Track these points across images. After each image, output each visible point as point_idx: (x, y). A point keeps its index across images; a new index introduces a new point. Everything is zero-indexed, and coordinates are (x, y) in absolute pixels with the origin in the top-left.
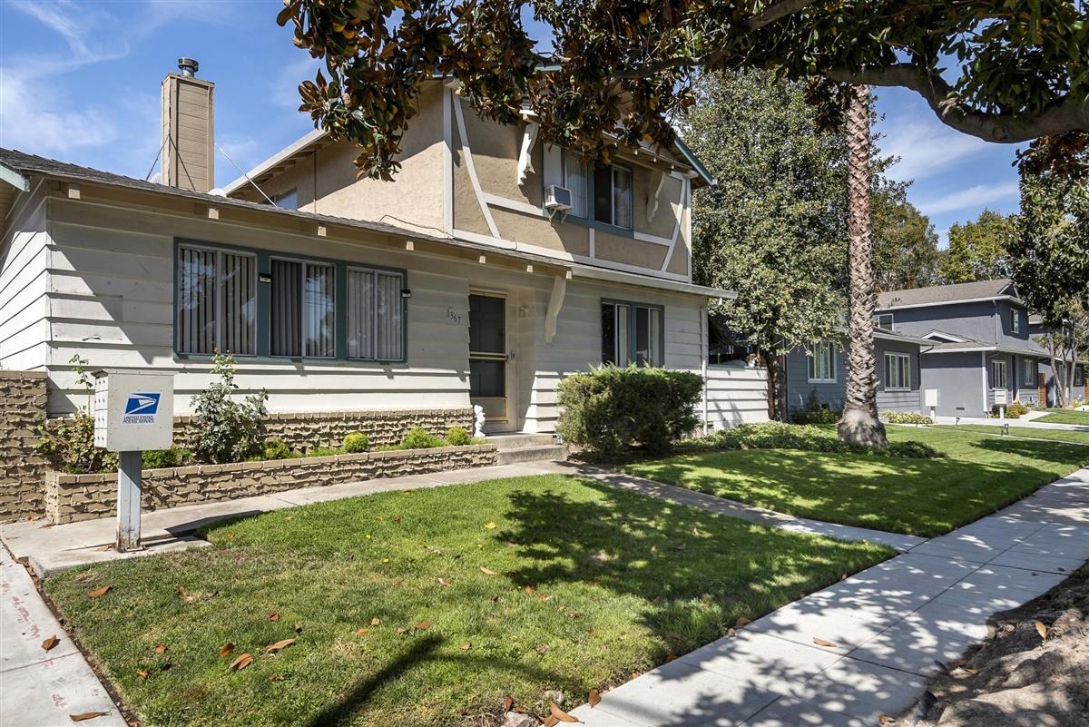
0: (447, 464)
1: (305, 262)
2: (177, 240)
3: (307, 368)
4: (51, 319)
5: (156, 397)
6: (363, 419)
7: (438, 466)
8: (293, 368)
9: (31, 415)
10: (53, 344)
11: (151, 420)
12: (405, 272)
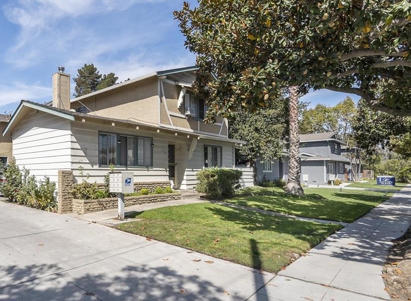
0: (169, 199)
1: (128, 136)
2: (99, 131)
3: (128, 169)
4: (72, 156)
5: (130, 179)
6: (143, 184)
7: (167, 199)
8: (125, 169)
9: (69, 183)
10: (72, 163)
11: (130, 185)
12: (152, 138)
